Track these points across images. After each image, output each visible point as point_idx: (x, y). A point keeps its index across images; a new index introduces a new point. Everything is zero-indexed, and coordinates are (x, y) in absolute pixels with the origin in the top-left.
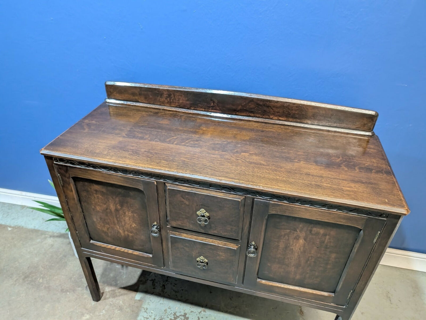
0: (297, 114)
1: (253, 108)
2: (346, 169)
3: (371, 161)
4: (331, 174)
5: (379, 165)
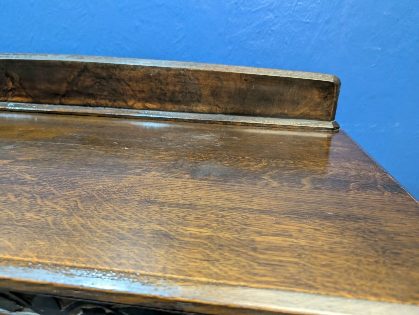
0: (180, 92)
1: (91, 86)
2: (275, 184)
3: (342, 166)
4: (226, 196)
5: (364, 172)
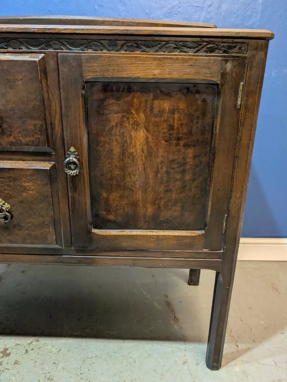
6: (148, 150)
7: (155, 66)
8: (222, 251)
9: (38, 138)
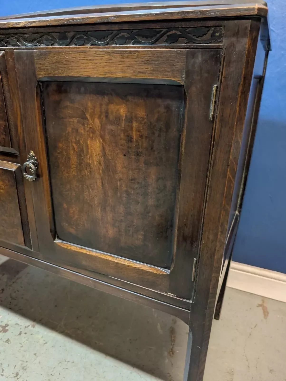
6: (105, 162)
7: (106, 63)
8: (191, 302)
9: (4, 138)
